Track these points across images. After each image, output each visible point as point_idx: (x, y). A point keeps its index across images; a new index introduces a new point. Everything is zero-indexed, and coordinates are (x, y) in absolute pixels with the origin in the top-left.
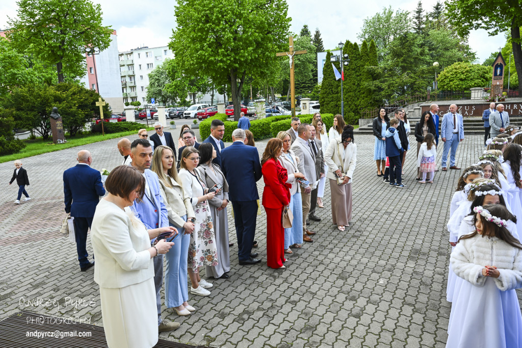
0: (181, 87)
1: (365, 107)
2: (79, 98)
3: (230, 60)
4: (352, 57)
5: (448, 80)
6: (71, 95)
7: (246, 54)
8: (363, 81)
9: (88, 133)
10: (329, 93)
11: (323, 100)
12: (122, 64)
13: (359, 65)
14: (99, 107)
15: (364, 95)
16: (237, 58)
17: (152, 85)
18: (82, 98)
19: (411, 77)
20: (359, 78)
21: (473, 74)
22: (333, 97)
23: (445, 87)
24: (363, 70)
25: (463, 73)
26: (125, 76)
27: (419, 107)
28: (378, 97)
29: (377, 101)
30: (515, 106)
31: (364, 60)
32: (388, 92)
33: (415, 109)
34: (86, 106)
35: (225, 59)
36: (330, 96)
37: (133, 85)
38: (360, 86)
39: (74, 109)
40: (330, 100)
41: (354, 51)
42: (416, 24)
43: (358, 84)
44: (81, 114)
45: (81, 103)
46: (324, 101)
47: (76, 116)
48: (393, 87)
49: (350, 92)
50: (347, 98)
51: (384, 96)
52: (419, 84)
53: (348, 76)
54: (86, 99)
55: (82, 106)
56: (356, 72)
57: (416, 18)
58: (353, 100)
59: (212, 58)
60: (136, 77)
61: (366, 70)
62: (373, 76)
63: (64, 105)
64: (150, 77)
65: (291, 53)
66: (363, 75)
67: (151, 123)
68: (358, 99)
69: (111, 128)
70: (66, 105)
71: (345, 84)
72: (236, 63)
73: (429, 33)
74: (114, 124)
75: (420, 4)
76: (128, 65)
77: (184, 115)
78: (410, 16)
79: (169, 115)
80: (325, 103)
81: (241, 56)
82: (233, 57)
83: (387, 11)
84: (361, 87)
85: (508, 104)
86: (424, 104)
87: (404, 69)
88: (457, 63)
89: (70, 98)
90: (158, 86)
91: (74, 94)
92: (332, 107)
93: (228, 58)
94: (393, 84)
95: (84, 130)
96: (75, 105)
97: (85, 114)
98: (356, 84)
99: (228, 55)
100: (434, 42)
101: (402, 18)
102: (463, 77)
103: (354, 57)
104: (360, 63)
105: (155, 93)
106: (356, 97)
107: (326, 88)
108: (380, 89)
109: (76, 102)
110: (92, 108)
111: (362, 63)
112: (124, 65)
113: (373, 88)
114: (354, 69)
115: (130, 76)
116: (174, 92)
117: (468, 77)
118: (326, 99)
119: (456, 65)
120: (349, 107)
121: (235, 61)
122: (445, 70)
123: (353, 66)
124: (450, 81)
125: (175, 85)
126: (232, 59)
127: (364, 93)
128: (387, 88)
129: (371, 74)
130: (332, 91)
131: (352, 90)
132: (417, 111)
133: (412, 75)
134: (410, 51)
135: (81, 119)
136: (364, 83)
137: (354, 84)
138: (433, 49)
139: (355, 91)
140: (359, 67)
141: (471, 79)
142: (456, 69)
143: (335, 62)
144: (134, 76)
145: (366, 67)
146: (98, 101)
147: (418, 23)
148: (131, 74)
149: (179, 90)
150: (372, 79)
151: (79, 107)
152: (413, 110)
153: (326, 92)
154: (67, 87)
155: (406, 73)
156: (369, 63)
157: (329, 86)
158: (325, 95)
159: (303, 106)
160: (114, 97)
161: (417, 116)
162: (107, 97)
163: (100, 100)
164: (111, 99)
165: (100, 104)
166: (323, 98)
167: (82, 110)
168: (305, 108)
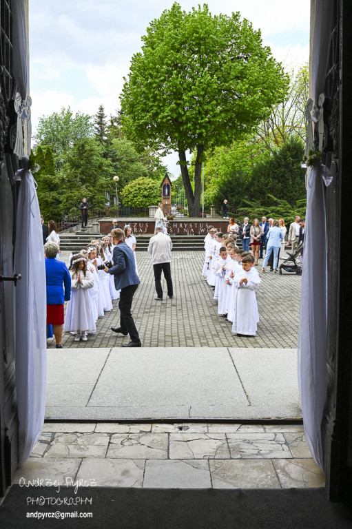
5: (132, 196)
19: (90, 191)
21: (155, 191)
23: (130, 203)
24: (39, 179)
25: (146, 190)
27: (97, 223)
28: (56, 210)
29: (55, 215)
30: (181, 225)
32: (66, 206)
42: (99, 131)
48: (72, 200)
51: (62, 210)
52: (98, 198)
57: (98, 124)
61: (41, 180)
62: (49, 186)
73: (112, 142)
75: (101, 109)
78: (91, 121)
83: (66, 112)
85: (175, 222)
86: (103, 220)
87: (83, 181)
88: (141, 178)
94: (71, 196)
100: (118, 153)
101: (82, 121)
102: (146, 193)
108: (58, 202)
113: (50, 200)
117: (151, 194)
119: (140, 180)
122: (129, 185)
124: (135, 197)
128: (65, 200)
129: (48, 184)
132: (95, 227)
133: (91, 188)
134: (89, 162)
136: (41, 193)
138: (117, 160)
141: (154, 197)
142: (139, 184)
145: (41, 175)
147: (100, 129)
150: (49, 190)
152: (91, 226)
155: (84, 186)
156: (46, 171)
161: (96, 231)
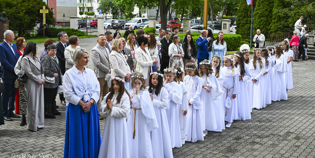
0: (128, 2)
1: (275, 32)
2: (27, 5)
6: (21, 2)
9: (34, 36)
10: (245, 16)
11: (239, 22)
14: (42, 14)
15: (276, 20)
18: (30, 6)
20: (271, 4)
22: (247, 20)
27: (313, 35)
28: (286, 23)
29: (286, 27)
32: (294, 20)
34: (33, 12)
36: (245, 19)
38: (272, 12)
39: (21, 14)
40: (244, 22)
43: (271, 10)
44: (27, 19)
45: (29, 10)
46: (240, 23)
47: (23, 20)
48: (299, 15)
49: (263, 16)
50: (259, 22)
51: (291, 23)
53: (262, 2)
54: (33, 7)
55: (29, 12)
62: (283, 3)
63: (13, 11)
67: (90, 31)
68: (270, 23)
69: (54, 33)
70: (15, 11)
71: (258, 9)
74: (57, 30)
77: (125, 27)
79: (112, 25)
80: (241, 25)
84: (273, 13)
89: (20, 5)
92: (246, 29)
95: (31, 33)
96: (22, 12)
97: (30, 19)
98: (269, 10)
105: (107, 5)
106: (268, 21)
107: (242, 12)
108: (288, 17)
109: (24, 8)
113: (281, 15)
116: (122, 5)
118: (242, 22)
127: (275, 19)
130: (247, 14)
132: (311, 38)
135: (27, 23)
136: (275, 9)
137: (267, 10)
139: (267, 16)
146: (42, 9)
149: (126, 3)
150: (282, 7)
151: (26, 13)
153: (242, 15)
157: (245, 10)
158: (241, 18)
159: (224, 26)
160: (69, 6)
161: (312, 42)
162: (63, 6)
163: (44, 7)
164: (66, 7)
165: (44, 11)
166: (239, 20)
167: (29, 15)
168: (225, 28)
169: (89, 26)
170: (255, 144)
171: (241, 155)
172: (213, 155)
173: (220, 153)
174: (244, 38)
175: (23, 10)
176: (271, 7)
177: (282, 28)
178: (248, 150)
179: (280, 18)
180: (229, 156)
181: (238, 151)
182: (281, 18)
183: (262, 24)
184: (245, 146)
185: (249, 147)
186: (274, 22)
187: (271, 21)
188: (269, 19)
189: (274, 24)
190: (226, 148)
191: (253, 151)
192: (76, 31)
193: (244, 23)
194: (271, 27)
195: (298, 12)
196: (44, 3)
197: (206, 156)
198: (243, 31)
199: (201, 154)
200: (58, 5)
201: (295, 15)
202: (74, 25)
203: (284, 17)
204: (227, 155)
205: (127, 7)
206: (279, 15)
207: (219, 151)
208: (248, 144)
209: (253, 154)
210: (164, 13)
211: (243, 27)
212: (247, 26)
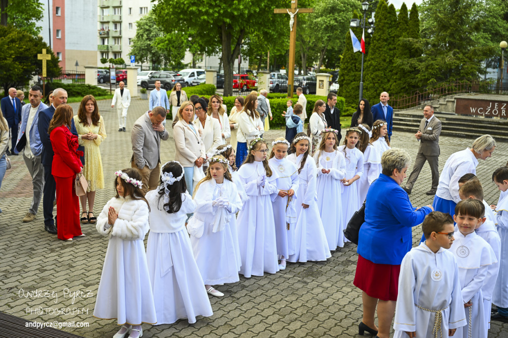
0: (176, 44)
1: (397, 93)
2: (17, 48)
3: (219, 12)
4: (385, 23)
6: (9, 42)
7: (241, 7)
8: (397, 57)
10: (351, 69)
11: (342, 78)
12: (106, 5)
13: (393, 35)
14: (41, 61)
15: (398, 76)
16: (229, 10)
17: (139, 36)
18: (22, 48)
19: (458, 59)
20: (392, 52)
22: (355, 75)
24: (399, 42)
26: (108, 22)
27: (453, 100)
28: (413, 81)
29: (414, 87)
31: (401, 29)
32: (425, 76)
33: (448, 101)
34: (27, 58)
35: (211, 11)
36: (352, 73)
37: (117, 35)
38: (393, 63)
39: (9, 61)
40: (351, 78)
41: (389, 15)
43: (391, 61)
44: (18, 68)
45: (20, 54)
46: (344, 80)
47: (11, 70)
48: (432, 69)
49: (379, 70)
50: (373, 79)
51: (421, 81)
52: (468, 68)
53: (377, 48)
54: (27, 50)
55: (20, 58)
56: (390, 44)
58: (382, 82)
59: (194, 8)
60: (123, 24)
61: (401, 43)
62: (410, 50)
64: (139, 25)
65: (293, 10)
66: (398, 49)
68: (389, 81)
71: (372, 59)
72: (227, 18)
76: (115, 7)
80: (345, 82)
81: (236, 9)
82: (223, 9)
84: (394, 65)
89: (6, 46)
90: (147, 39)
91: (13, 41)
92: (353, 88)
93: (217, 9)
96: (10, 57)
97: (22, 68)
98: (388, 60)
99: (217, 6)
103: (387, 23)
104: (394, 32)
105: (143, 49)
106: (386, 78)
107: (348, 62)
108: (415, 71)
109: (13, 52)
110: (34, 62)
111: (397, 33)
112: (108, 7)
113: (407, 68)
114: (386, 40)
115: (115, 23)
116: (166, 48)
118: (346, 77)
120: (376, 91)
121: (226, 14)
123: (385, 36)
125: (169, 40)
126: (222, 11)
127: (396, 74)
128: (424, 69)
129: (408, 49)
130: (355, 66)
131: (380, 69)
132: (450, 104)
133: (460, 56)
135: (18, 75)
136: (398, 60)
137: (384, 60)
139: (385, 69)
140: (394, 37)
143: (356, 27)
144: (120, 22)
145: (402, 38)
146: (41, 53)
148: (117, 19)
149: (173, 47)
150: (408, 56)
151: (15, 60)
152: (445, 103)
153: (347, 67)
154: (6, 31)
155: (452, 52)
156: (408, 33)
157: (352, 59)
158: (346, 71)
159: (320, 84)
160: (85, 49)
161: (450, 110)
162: (75, 48)
163: (44, 51)
164: (81, 51)
165: (44, 57)
166: (343, 75)
167: (20, 63)
168: (321, 86)
169: (115, 81)
170: (350, 264)
171: (327, 280)
172: (284, 279)
173: (295, 277)
174: (350, 103)
175: (12, 54)
176: (390, 56)
177: (407, 87)
178: (338, 274)
179: (404, 73)
180: (308, 281)
181: (322, 275)
182: (406, 73)
183: (377, 82)
184: (334, 267)
185: (341, 268)
186: (396, 79)
187: (391, 78)
188: (387, 74)
189: (395, 82)
190: (304, 270)
191: (345, 274)
192: (94, 88)
193: (349, 80)
194: (391, 87)
195: (432, 64)
196: (44, 45)
197: (274, 282)
198: (349, 92)
199: (266, 279)
200: (68, 47)
201: (427, 68)
202: (91, 79)
203: (411, 72)
204: (305, 279)
205: (174, 52)
206: (403, 69)
207: (295, 274)
208: (339, 264)
209: (345, 279)
210: (229, 63)
211: (349, 86)
212: (354, 84)
